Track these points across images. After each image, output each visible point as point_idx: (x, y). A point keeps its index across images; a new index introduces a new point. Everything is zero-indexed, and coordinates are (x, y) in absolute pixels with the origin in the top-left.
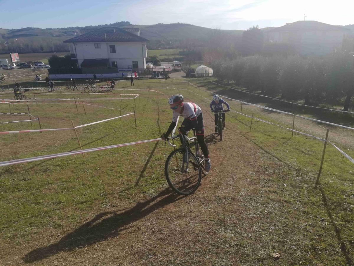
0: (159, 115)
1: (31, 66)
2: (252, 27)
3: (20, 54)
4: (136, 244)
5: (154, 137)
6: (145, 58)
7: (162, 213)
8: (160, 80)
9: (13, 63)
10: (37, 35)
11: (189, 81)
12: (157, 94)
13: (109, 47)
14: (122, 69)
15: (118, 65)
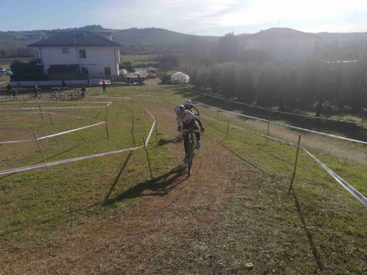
0: (133, 124)
2: (228, 33)
4: (103, 264)
5: (128, 146)
6: (118, 64)
7: (133, 228)
8: (134, 87)
11: (165, 88)
12: (132, 101)
13: (79, 52)
14: (93, 75)
15: (88, 71)
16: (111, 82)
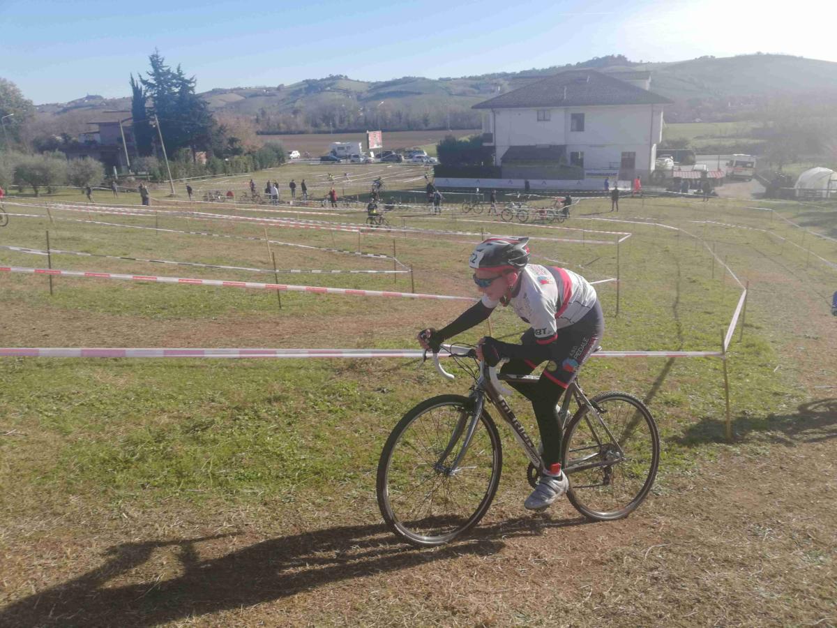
0: (678, 289)
1: (403, 157)
3: (385, 133)
4: (610, 592)
5: (664, 344)
6: (655, 145)
7: (679, 538)
8: (689, 200)
9: (371, 150)
10: (420, 93)
11: (774, 207)
12: (678, 235)
13: (570, 118)
14: (595, 169)
15: (585, 161)
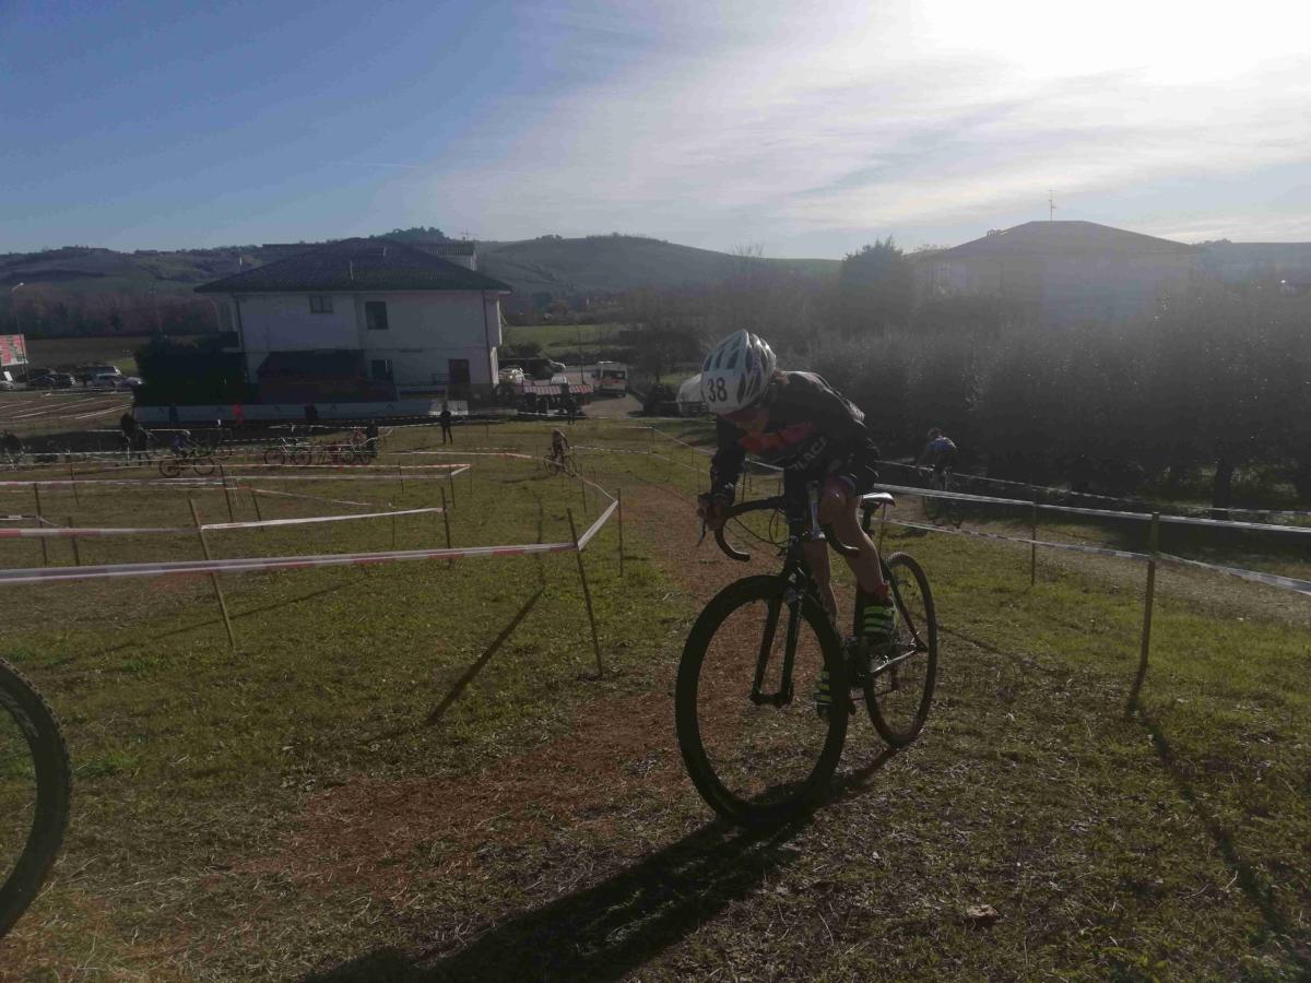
2: (873, 244)
3: (31, 340)
4: (403, 895)
6: (494, 349)
7: (523, 801)
9: (5, 369)
10: (101, 275)
11: (658, 426)
13: (363, 307)
14: (411, 385)
15: (394, 372)
16: (470, 409)
